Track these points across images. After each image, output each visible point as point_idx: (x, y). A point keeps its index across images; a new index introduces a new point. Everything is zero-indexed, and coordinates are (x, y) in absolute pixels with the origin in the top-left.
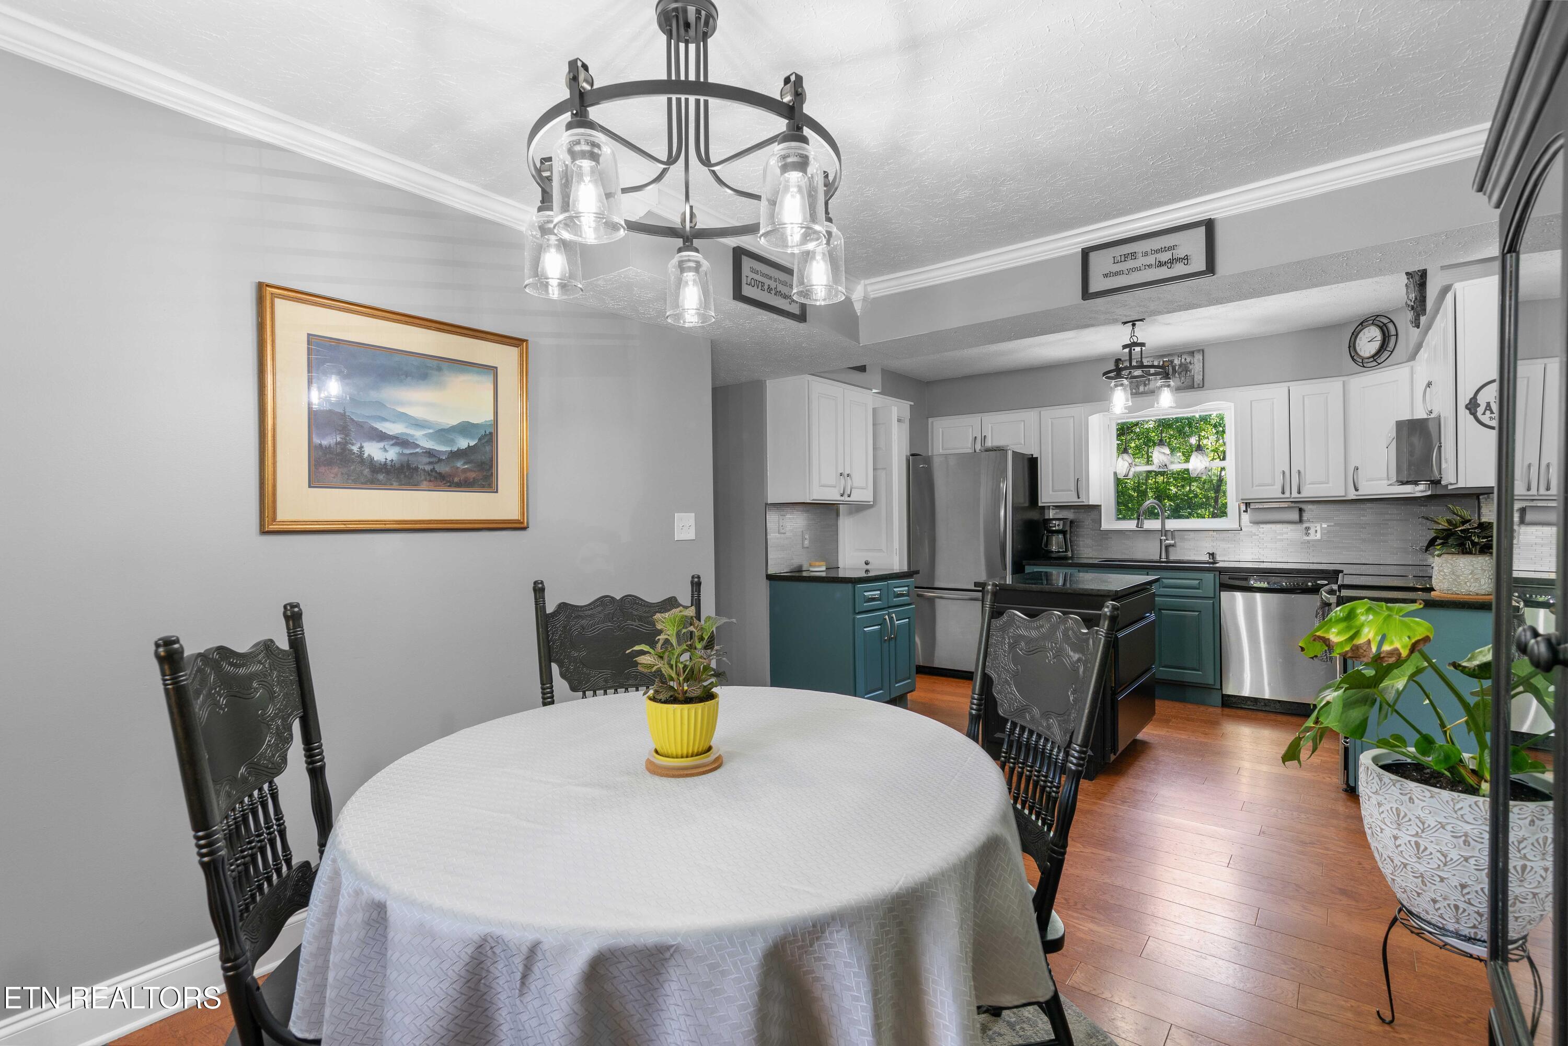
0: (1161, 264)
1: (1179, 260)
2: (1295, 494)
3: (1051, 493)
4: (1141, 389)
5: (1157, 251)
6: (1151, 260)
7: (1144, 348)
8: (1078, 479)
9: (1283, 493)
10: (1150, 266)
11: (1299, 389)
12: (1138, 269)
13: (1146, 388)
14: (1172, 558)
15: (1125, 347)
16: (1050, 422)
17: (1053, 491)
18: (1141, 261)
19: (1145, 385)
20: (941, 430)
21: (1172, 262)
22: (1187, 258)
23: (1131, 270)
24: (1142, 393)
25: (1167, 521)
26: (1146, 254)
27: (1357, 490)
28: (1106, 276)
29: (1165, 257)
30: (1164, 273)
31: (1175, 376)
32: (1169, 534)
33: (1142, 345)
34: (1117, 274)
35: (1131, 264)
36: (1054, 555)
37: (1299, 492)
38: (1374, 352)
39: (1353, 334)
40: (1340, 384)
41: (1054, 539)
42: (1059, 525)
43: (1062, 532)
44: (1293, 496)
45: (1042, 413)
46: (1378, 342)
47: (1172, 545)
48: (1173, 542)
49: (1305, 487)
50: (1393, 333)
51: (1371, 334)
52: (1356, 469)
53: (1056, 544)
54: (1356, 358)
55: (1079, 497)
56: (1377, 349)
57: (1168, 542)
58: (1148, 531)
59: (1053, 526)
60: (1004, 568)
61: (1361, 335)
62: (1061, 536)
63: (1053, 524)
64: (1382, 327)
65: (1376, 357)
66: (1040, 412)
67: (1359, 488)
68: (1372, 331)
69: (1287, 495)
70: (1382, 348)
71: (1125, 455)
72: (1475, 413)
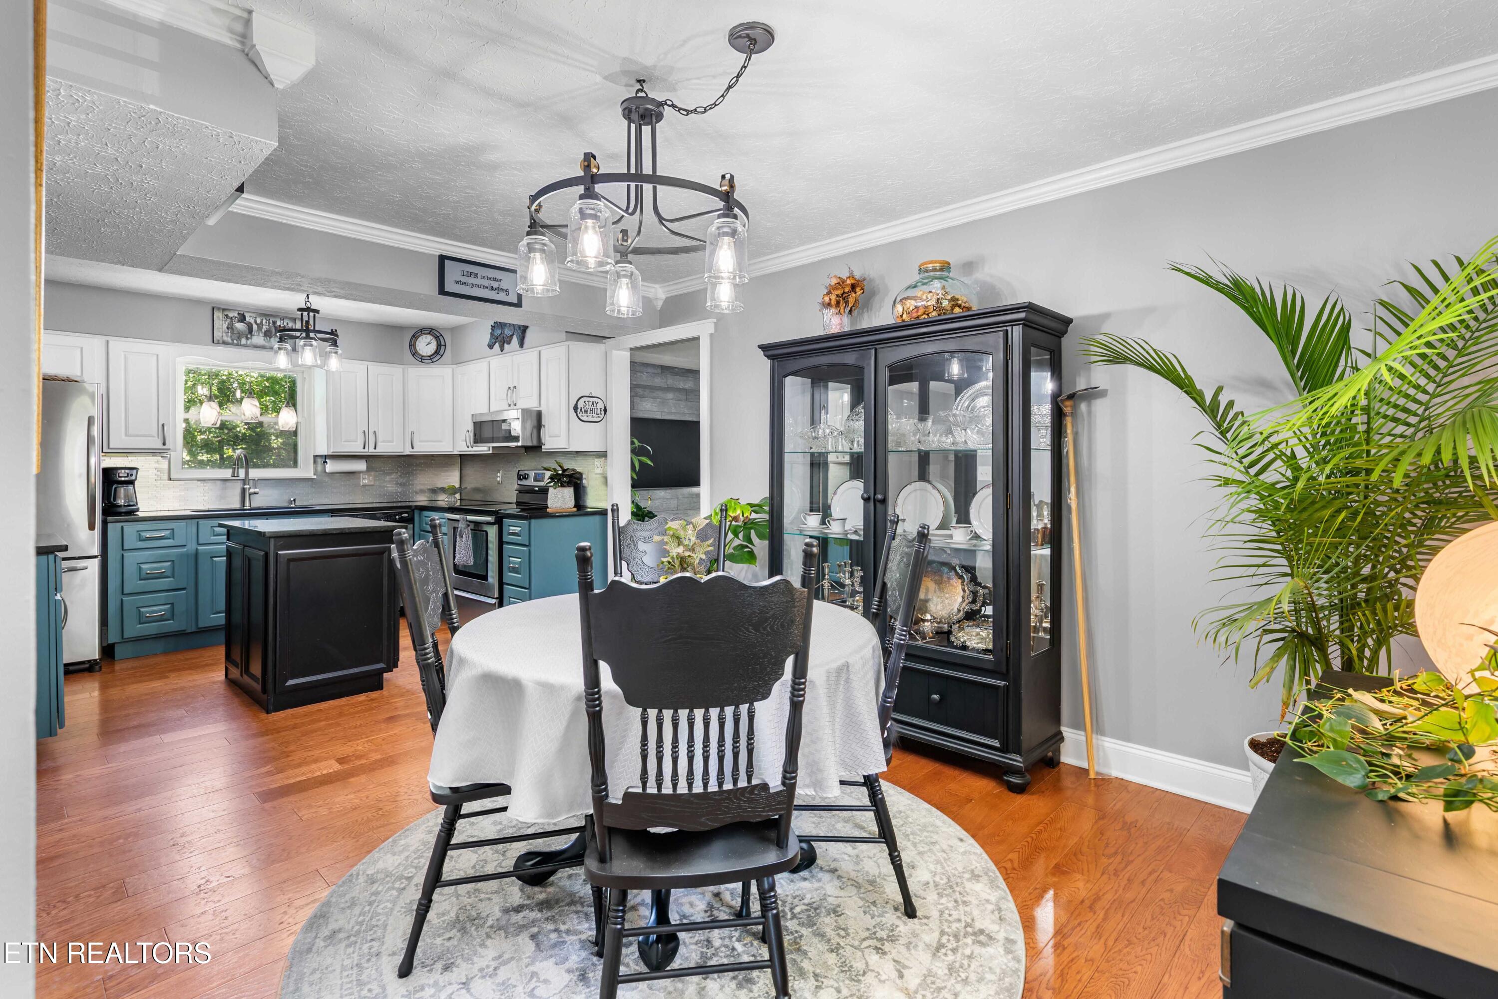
0: (492, 289)
1: (503, 290)
2: (372, 450)
3: (123, 436)
4: (243, 341)
5: (490, 279)
6: (486, 283)
7: (317, 315)
8: (163, 425)
9: (365, 448)
10: (485, 287)
11: (376, 369)
12: (478, 286)
13: (249, 342)
14: (254, 505)
15: (300, 310)
16: (123, 356)
17: (126, 435)
18: (478, 281)
19: (247, 338)
21: (499, 290)
22: (507, 291)
23: (473, 285)
24: (243, 346)
25: (251, 470)
26: (483, 278)
27: (413, 448)
28: (457, 282)
29: (495, 285)
30: (493, 295)
32: (251, 482)
33: (317, 311)
34: (464, 284)
35: (471, 280)
36: (123, 510)
37: (376, 449)
38: (429, 354)
39: (413, 336)
40: (401, 370)
41: (122, 491)
42: (132, 475)
43: (132, 482)
44: (370, 450)
45: (111, 343)
46: (433, 347)
47: (255, 493)
48: (257, 490)
49: (379, 444)
50: (443, 343)
51: (428, 340)
52: (413, 433)
53: (125, 497)
54: (415, 354)
55: (164, 444)
56: (433, 352)
57: (252, 490)
58: (225, 480)
59: (122, 476)
60: (92, 527)
61: (420, 339)
62: (131, 487)
63: (123, 473)
64: (437, 338)
65: (431, 357)
66: (108, 342)
67: (415, 446)
68: (429, 338)
69: (366, 450)
70: (437, 352)
71: (212, 403)
72: (576, 412)
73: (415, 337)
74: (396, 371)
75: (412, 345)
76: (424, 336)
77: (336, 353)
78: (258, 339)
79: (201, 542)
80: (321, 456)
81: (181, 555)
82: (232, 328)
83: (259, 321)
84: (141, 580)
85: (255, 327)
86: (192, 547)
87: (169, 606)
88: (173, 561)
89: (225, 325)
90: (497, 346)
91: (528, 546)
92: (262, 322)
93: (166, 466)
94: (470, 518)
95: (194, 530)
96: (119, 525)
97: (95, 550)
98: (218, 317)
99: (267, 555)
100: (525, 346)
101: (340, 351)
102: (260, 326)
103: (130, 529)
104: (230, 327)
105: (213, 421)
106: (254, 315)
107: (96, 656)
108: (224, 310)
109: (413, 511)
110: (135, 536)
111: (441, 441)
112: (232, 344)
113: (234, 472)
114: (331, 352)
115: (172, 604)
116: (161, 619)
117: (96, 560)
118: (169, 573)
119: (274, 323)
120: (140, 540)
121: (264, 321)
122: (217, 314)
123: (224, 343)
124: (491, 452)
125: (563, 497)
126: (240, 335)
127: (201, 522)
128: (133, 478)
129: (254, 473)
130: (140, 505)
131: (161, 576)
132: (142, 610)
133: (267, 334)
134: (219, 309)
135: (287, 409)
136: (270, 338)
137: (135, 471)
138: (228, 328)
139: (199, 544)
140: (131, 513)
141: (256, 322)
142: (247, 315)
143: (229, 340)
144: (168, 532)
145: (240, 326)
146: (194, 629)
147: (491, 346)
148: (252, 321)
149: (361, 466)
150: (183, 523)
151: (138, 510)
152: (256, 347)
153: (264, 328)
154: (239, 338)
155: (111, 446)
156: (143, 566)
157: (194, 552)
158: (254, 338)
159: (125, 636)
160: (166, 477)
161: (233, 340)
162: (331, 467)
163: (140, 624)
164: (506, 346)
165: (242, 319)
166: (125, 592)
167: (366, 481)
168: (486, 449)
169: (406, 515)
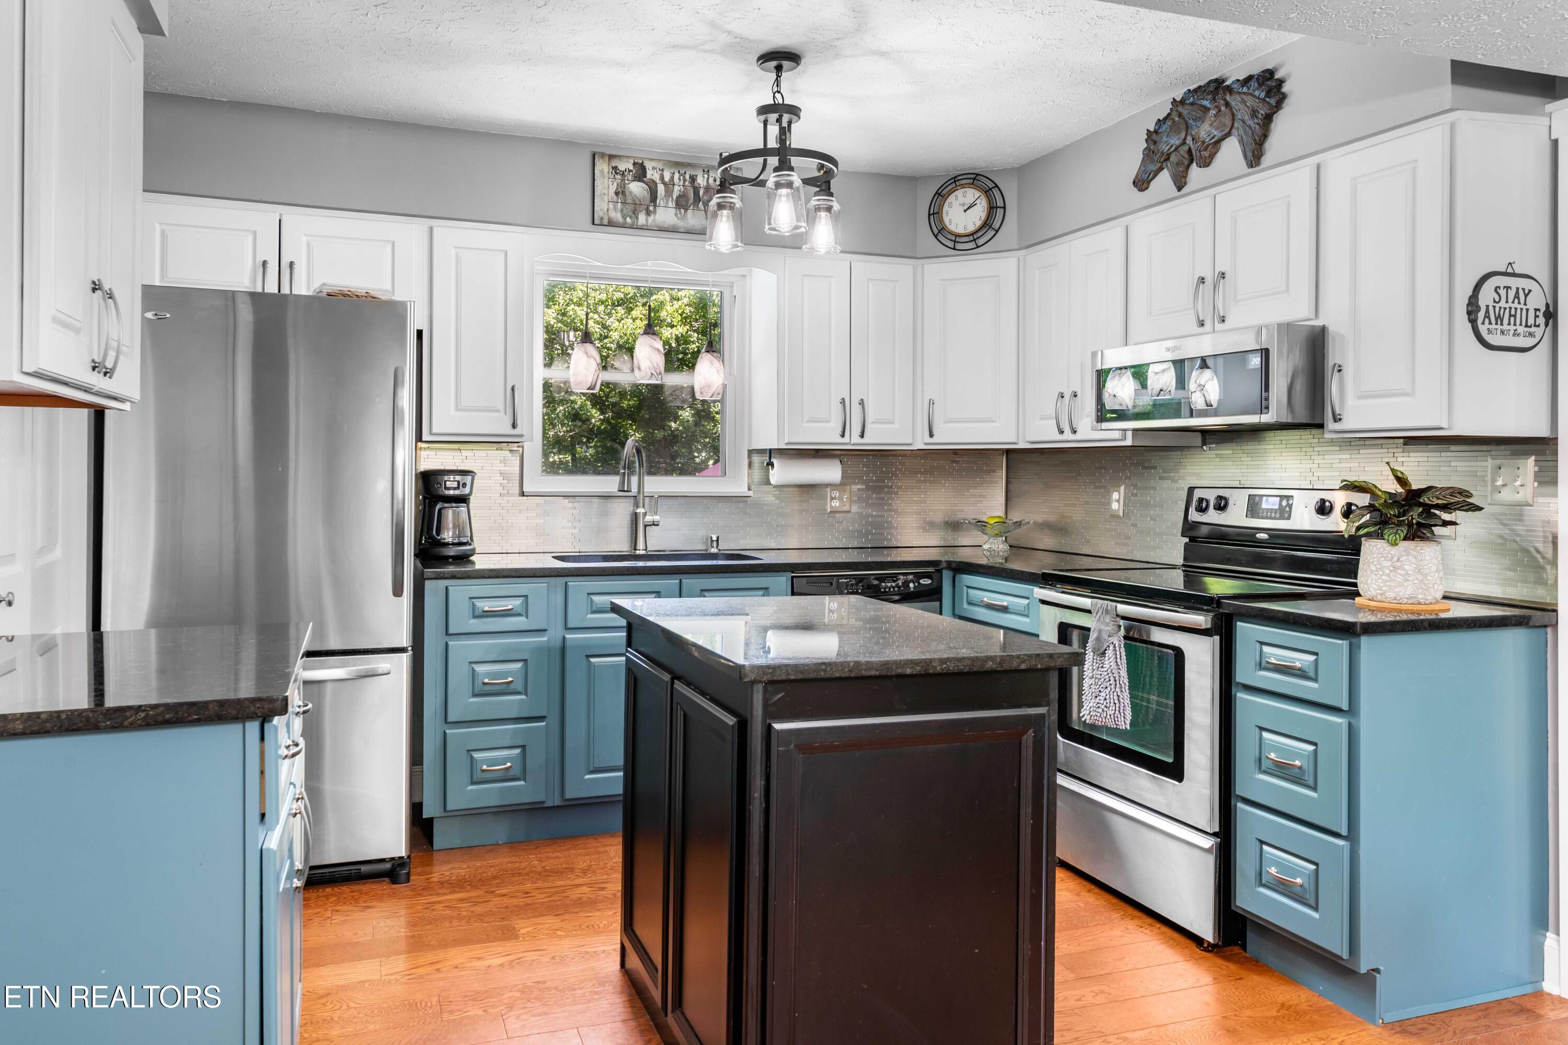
2: (856, 439)
3: (450, 410)
4: (642, 219)
8: (513, 389)
9: (843, 435)
11: (866, 268)
13: (651, 219)
16: (454, 256)
17: (457, 409)
19: (648, 213)
20: (158, 228)
24: (641, 228)
31: (698, 206)
32: (649, 502)
33: (795, 112)
36: (451, 552)
37: (862, 436)
38: (971, 228)
39: (938, 194)
40: (910, 269)
41: (449, 515)
42: (464, 485)
43: (463, 500)
44: (853, 441)
45: (436, 231)
46: (978, 214)
47: (655, 524)
48: (656, 518)
49: (869, 427)
50: (1000, 203)
51: (969, 199)
52: (931, 403)
53: (454, 527)
54: (940, 231)
55: (514, 426)
56: (979, 223)
57: (649, 518)
58: (606, 497)
59: (450, 485)
60: (398, 591)
61: (951, 198)
62: (463, 509)
63: (451, 482)
64: (987, 192)
65: (973, 236)
66: (431, 229)
67: (935, 432)
68: (970, 195)
69: (846, 439)
70: (987, 224)
71: (588, 346)
72: (1473, 322)
73: (941, 195)
74: (902, 269)
75: (935, 214)
76: (960, 193)
77: (829, 209)
78: (666, 214)
79: (570, 625)
80: (761, 452)
81: (539, 650)
82: (623, 193)
83: (667, 178)
84: (475, 695)
85: (661, 188)
86: (555, 634)
87: (518, 751)
88: (525, 661)
89: (613, 188)
90: (1164, 180)
91: (1351, 711)
92: (672, 178)
93: (517, 469)
94: (1123, 609)
95: (560, 599)
96: (443, 583)
97: (404, 638)
98: (602, 172)
99: (743, 725)
100: (1266, 160)
101: (836, 207)
102: (668, 186)
103: (461, 591)
104: (621, 192)
105: (589, 380)
106: (660, 166)
107: (401, 850)
108: (611, 157)
109: (940, 571)
110: (466, 610)
111: (993, 421)
112: (623, 226)
113: (622, 483)
114: (818, 209)
115: (523, 747)
116: (506, 777)
117: (404, 655)
118: (519, 686)
119: (693, 179)
120: (475, 617)
121: (677, 176)
122: (602, 167)
123: (611, 224)
124: (1129, 442)
125: (1419, 570)
126: (635, 207)
127: (573, 583)
128: (466, 491)
129: (656, 485)
130: (477, 545)
131: (506, 690)
132: (476, 755)
133: (681, 204)
134: (603, 155)
135: (708, 356)
136: (686, 210)
137: (469, 478)
138: (617, 194)
139: (567, 629)
140: (464, 559)
141: (662, 178)
142: (648, 165)
143: (617, 216)
144: (518, 602)
145: (636, 188)
146: (557, 802)
147: (1141, 183)
148: (656, 177)
149: (831, 472)
150: (541, 585)
151: (473, 552)
152: (662, 229)
153: (677, 190)
154: (635, 213)
155: (434, 431)
156: (480, 668)
157: (558, 644)
158: (660, 210)
159: (449, 808)
160: (517, 490)
161: (624, 217)
162: (781, 473)
163: (473, 783)
164: (1194, 170)
165: (640, 173)
166: (450, 719)
167: (836, 504)
168: (1117, 435)
169: (928, 581)
